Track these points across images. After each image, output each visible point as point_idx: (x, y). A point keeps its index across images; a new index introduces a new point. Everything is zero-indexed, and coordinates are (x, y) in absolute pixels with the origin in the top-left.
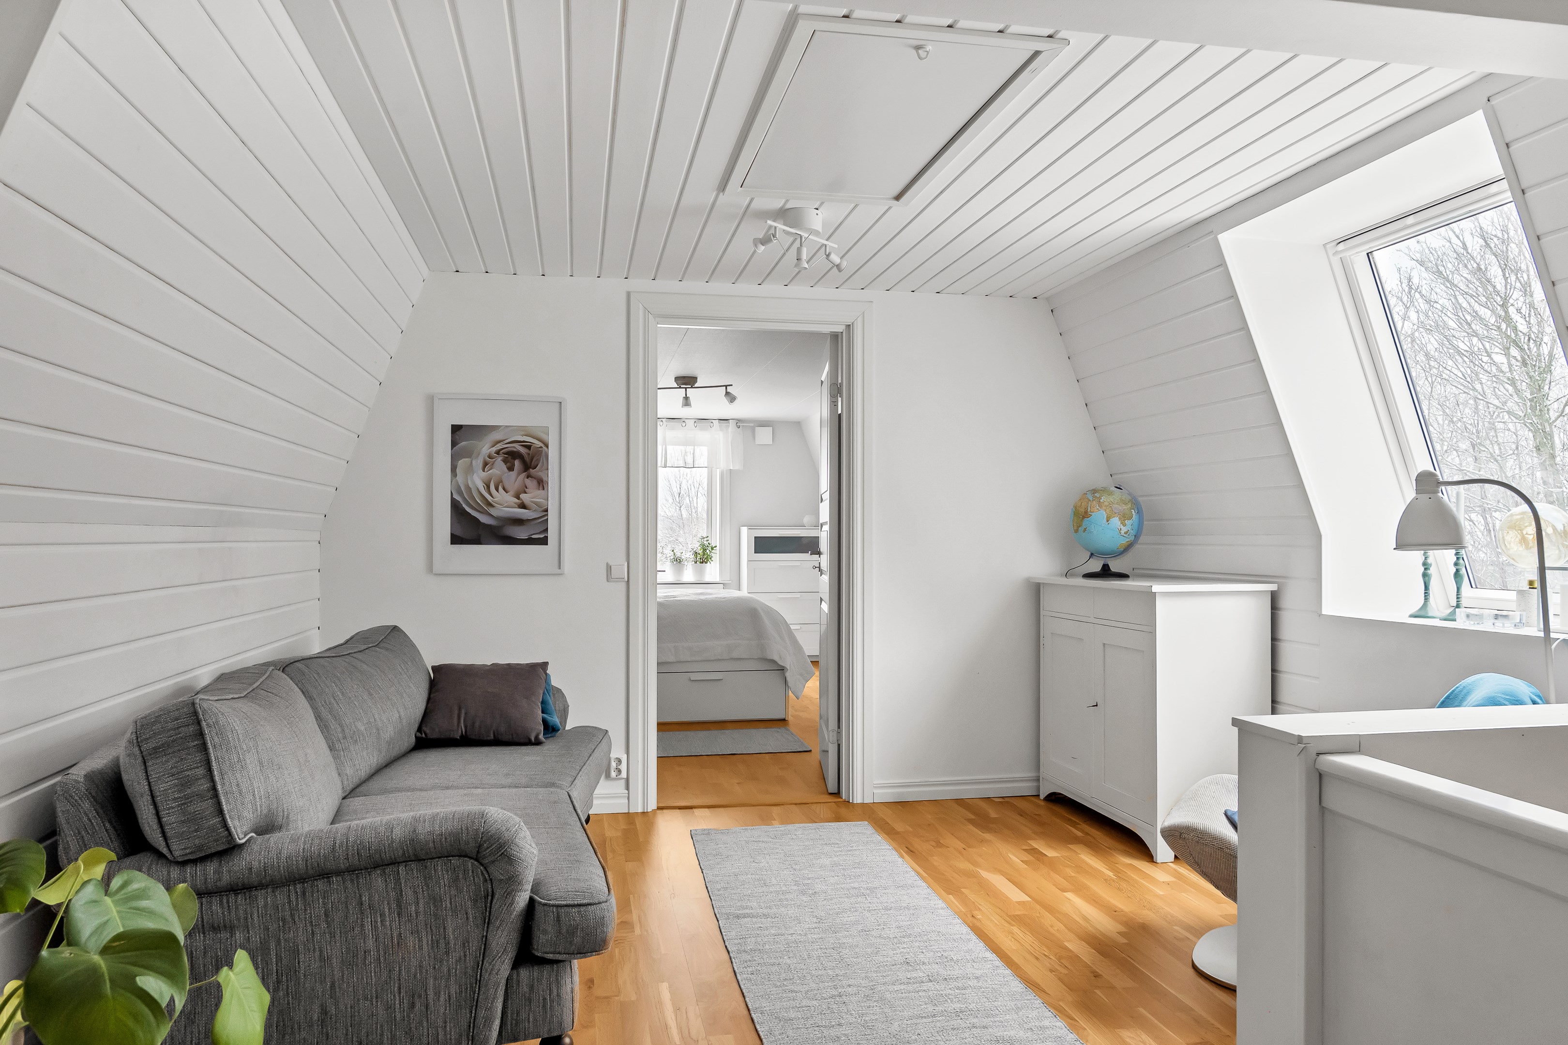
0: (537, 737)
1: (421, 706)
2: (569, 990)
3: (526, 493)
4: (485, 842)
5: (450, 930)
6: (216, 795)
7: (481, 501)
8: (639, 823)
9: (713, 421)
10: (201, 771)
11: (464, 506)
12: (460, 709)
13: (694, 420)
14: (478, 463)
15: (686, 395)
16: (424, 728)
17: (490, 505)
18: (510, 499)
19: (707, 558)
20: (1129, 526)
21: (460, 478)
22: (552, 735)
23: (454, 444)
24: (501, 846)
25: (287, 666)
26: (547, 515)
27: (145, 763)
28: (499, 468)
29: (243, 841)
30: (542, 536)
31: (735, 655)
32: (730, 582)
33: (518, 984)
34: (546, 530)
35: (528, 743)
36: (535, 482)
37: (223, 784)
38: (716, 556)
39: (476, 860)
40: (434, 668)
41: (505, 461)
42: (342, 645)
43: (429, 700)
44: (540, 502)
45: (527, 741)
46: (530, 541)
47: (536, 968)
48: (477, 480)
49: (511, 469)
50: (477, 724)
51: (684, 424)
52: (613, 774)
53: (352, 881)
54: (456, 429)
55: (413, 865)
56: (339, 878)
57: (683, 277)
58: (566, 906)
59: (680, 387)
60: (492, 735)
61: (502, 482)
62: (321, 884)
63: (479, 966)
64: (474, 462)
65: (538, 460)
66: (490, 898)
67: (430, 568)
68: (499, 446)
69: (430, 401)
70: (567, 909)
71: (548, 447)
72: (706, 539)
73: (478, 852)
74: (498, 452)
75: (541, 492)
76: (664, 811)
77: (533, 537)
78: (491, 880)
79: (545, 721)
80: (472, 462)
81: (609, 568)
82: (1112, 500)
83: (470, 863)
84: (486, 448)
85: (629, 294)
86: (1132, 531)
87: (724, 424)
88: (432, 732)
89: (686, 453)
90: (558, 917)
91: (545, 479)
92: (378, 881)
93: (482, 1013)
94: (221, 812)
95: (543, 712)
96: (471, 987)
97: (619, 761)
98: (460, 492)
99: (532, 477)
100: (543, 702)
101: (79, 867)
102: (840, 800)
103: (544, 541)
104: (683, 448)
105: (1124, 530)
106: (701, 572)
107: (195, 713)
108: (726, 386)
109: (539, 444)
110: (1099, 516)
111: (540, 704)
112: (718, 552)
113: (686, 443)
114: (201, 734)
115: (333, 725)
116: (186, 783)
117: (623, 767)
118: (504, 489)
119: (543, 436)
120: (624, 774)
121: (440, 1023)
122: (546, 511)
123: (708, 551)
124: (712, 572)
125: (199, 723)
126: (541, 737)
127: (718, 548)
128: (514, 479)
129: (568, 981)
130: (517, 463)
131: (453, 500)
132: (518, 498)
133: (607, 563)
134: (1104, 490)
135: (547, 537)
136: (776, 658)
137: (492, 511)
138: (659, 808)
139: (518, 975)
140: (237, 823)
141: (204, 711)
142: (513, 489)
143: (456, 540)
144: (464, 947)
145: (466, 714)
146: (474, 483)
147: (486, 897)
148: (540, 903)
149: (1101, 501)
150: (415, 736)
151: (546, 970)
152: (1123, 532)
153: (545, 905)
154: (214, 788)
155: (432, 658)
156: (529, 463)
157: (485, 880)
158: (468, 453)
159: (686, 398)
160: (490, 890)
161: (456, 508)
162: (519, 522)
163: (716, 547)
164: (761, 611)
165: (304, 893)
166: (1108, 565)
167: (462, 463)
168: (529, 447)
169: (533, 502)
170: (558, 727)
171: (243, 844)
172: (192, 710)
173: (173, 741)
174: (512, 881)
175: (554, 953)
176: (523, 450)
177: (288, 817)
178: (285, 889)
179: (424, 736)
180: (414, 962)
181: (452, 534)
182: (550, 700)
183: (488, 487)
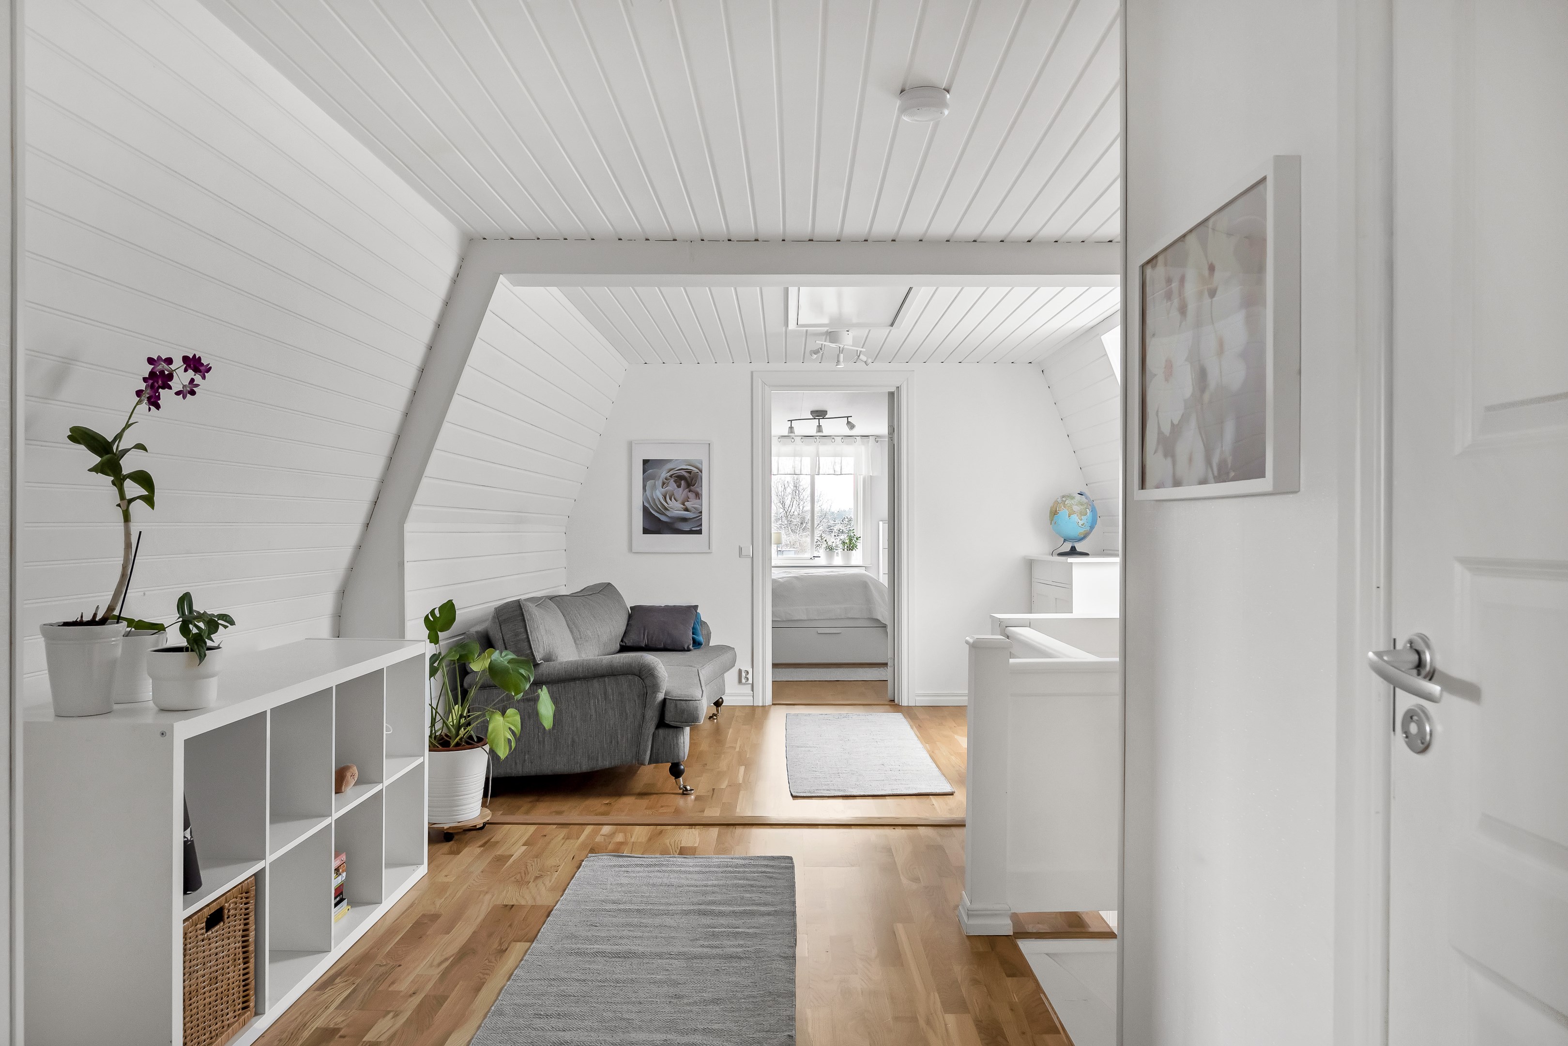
0: (688, 647)
1: (623, 628)
2: (682, 742)
3: (688, 501)
4: (643, 668)
5: (627, 708)
6: (529, 641)
7: (660, 506)
8: (758, 712)
9: (856, 437)
10: (523, 630)
11: (651, 510)
12: (644, 630)
13: (841, 437)
14: (659, 483)
15: (819, 424)
16: (625, 640)
17: (666, 509)
18: (678, 505)
19: (853, 547)
20: (1086, 519)
21: (648, 493)
22: (699, 646)
23: (644, 472)
24: (650, 670)
25: (552, 598)
26: (702, 515)
27: (500, 626)
28: (672, 485)
29: (539, 662)
30: (698, 529)
31: (850, 616)
32: (871, 565)
33: (659, 736)
34: (701, 525)
35: (683, 650)
36: (694, 494)
37: (531, 636)
38: (860, 545)
39: (639, 677)
40: (631, 608)
41: (675, 482)
42: (579, 592)
43: (628, 625)
44: (696, 507)
45: (683, 649)
46: (691, 532)
47: (667, 730)
48: (658, 494)
49: (679, 486)
50: (654, 639)
51: (833, 441)
52: (744, 681)
53: (585, 683)
54: (645, 462)
55: (612, 678)
56: (580, 682)
57: (786, 360)
58: (680, 700)
59: (815, 419)
60: (663, 645)
61: (673, 495)
62: (572, 684)
63: (640, 727)
64: (656, 482)
65: (696, 481)
66: (645, 695)
67: (630, 549)
68: (671, 473)
69: (630, 444)
70: (680, 702)
71: (702, 472)
72: (852, 532)
73: (640, 673)
74: (671, 476)
75: (698, 501)
76: (776, 706)
77: (693, 529)
78: (646, 686)
79: (694, 639)
80: (655, 483)
81: (740, 549)
82: (1073, 502)
83: (637, 678)
84: (664, 474)
85: (752, 372)
86: (1087, 524)
87: (866, 439)
88: (629, 642)
89: (835, 463)
90: (676, 705)
91: (700, 492)
92: (596, 684)
93: (642, 748)
94: (531, 648)
95: (693, 634)
96: (637, 736)
97: (748, 673)
98: (649, 502)
99: (692, 492)
100: (693, 628)
101: (486, 655)
102: (894, 704)
103: (700, 532)
104: (832, 459)
105: (1081, 523)
106: (848, 558)
107: (520, 606)
108: (848, 417)
109: (697, 470)
110: (1064, 512)
111: (691, 629)
112: (861, 541)
113: (835, 455)
114: (523, 615)
115: (575, 630)
116: (517, 635)
117: (750, 676)
118: (675, 499)
119: (699, 465)
120: (750, 681)
121: (623, 751)
122: (701, 512)
123: (853, 541)
124: (857, 557)
125: (521, 609)
126: (691, 647)
127: (861, 538)
128: (681, 493)
129: (682, 738)
130: (683, 482)
131: (644, 506)
132: (684, 505)
133: (739, 546)
134: (1070, 497)
135: (701, 529)
136: (880, 618)
137: (667, 513)
138: (774, 704)
139: (658, 731)
140: (537, 654)
141: (523, 605)
142: (680, 499)
143: (646, 531)
144: (634, 717)
145: (648, 632)
146: (656, 496)
147: (644, 694)
148: (668, 698)
149: (1066, 503)
150: (620, 645)
151: (671, 731)
152: (1080, 524)
153: (670, 699)
154: (528, 637)
155: (630, 602)
156: (690, 482)
157: (643, 687)
158: (653, 477)
159: (819, 426)
160: (645, 691)
161: (646, 511)
162: (684, 520)
163: (860, 537)
164: (870, 584)
165: (565, 688)
166: (1075, 547)
167: (649, 483)
168: (690, 473)
169: (693, 507)
170: (702, 642)
171: (539, 664)
172: (518, 604)
173: (511, 617)
174: (655, 687)
175: (674, 721)
176: (686, 475)
177: (557, 657)
178: (557, 685)
179: (624, 644)
180: (612, 722)
181: (643, 528)
182: (698, 628)
183: (665, 498)
